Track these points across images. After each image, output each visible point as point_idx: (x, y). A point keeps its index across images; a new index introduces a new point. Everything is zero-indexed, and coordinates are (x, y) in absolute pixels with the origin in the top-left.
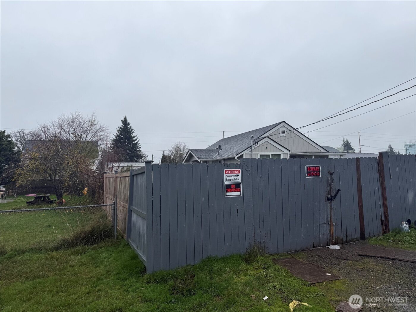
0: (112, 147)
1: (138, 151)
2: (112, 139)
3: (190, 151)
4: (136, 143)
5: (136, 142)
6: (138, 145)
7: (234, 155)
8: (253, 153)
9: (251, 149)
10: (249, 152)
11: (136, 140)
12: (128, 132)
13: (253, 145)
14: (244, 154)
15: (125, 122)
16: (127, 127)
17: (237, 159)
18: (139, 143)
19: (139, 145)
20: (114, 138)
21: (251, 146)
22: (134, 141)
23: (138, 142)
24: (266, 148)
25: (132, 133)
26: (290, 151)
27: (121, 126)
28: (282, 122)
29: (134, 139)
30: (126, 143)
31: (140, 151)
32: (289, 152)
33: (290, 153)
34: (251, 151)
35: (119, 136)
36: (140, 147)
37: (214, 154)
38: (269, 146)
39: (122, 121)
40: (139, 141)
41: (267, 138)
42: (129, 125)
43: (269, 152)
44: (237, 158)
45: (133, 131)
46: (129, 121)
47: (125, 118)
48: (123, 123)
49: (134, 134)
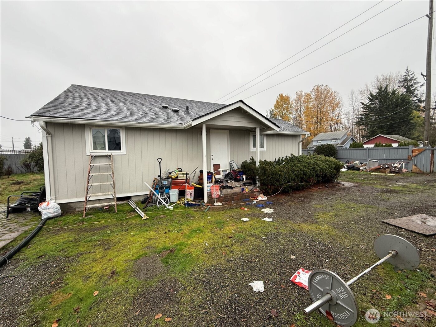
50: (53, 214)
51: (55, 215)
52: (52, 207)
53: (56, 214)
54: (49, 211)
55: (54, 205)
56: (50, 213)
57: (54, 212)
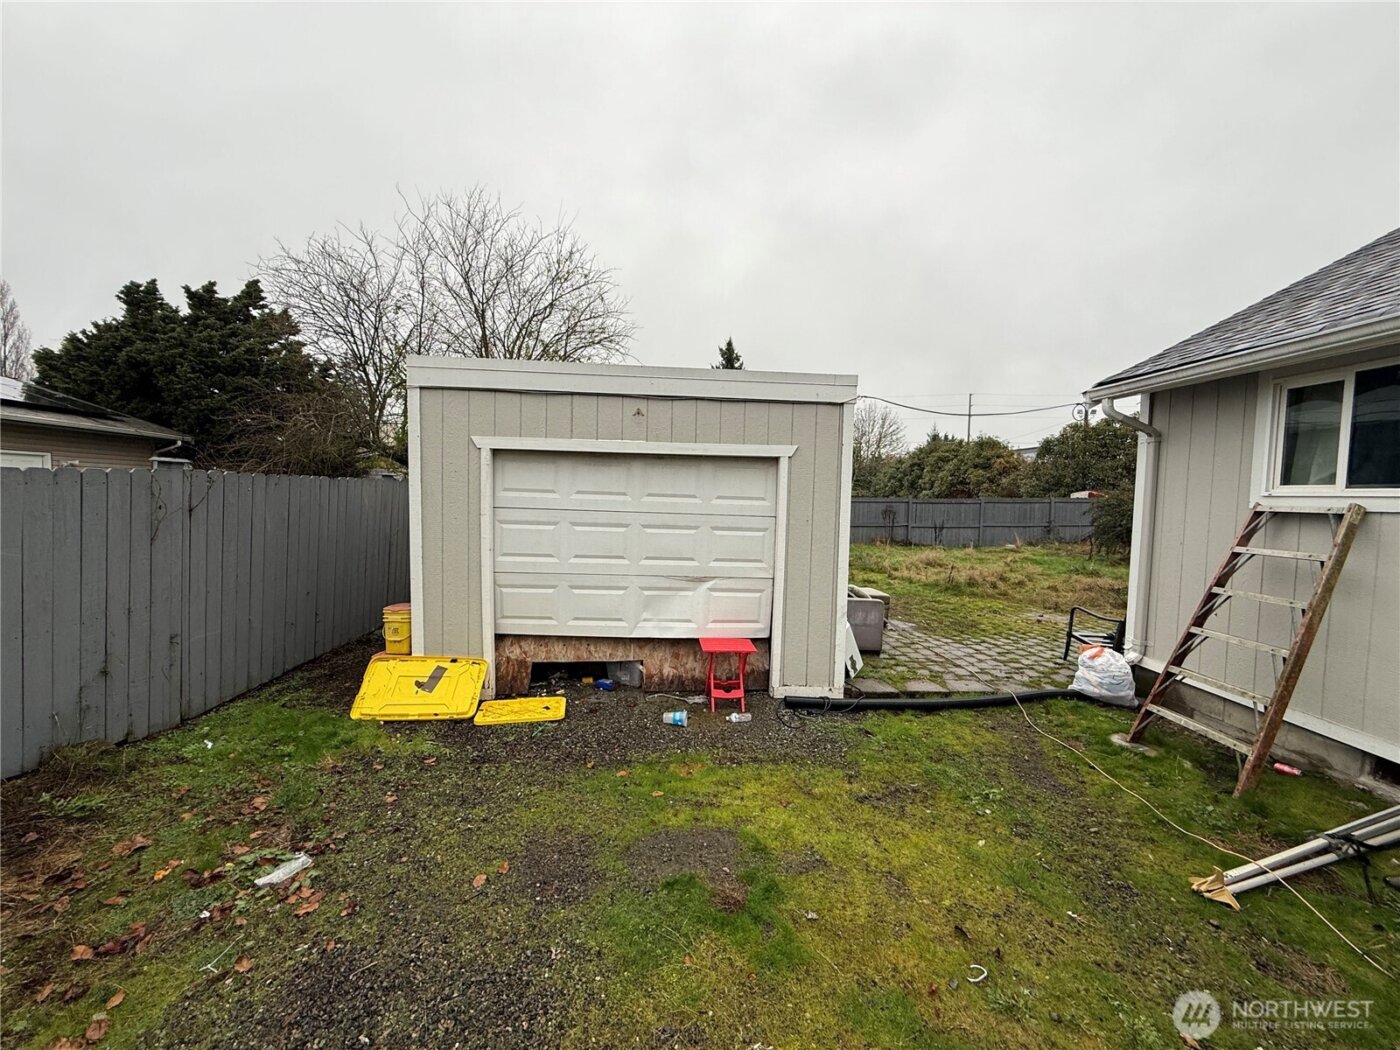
39: (721, 350)
42: (738, 360)
47: (730, 344)
50: (1096, 690)
51: (1102, 697)
52: (1099, 668)
53: (1104, 692)
54: (1088, 677)
55: (1111, 665)
56: (1088, 681)
57: (1101, 685)
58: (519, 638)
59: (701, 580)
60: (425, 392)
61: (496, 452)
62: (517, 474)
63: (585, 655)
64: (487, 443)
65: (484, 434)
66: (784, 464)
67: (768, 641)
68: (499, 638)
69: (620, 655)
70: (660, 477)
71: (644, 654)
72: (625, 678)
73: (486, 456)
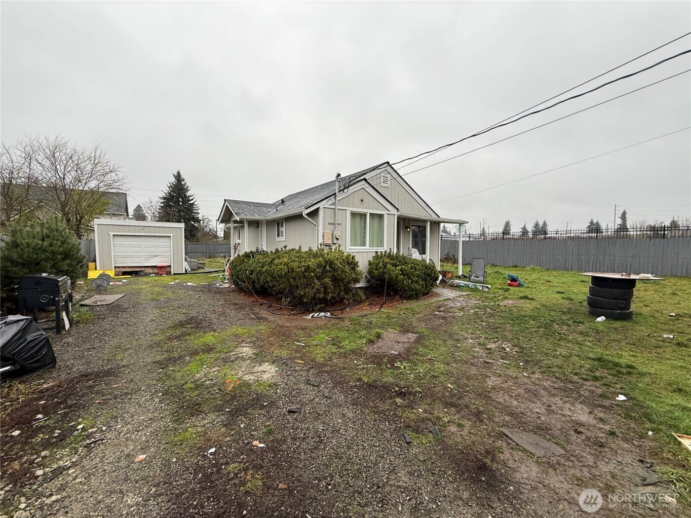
0: (161, 207)
1: (196, 213)
2: (162, 197)
3: (227, 203)
4: (193, 204)
5: (192, 202)
6: (195, 206)
7: (303, 209)
8: (339, 207)
9: (335, 198)
10: (331, 205)
11: (192, 199)
12: (182, 189)
13: (340, 191)
14: (321, 207)
15: (178, 177)
16: (181, 183)
17: (306, 217)
18: (195, 204)
19: (197, 206)
20: (164, 195)
21: (335, 193)
22: (190, 200)
23: (194, 202)
24: (362, 200)
25: (188, 191)
26: (398, 210)
27: (173, 182)
28: (385, 163)
29: (191, 198)
30: (181, 203)
31: (198, 213)
32: (396, 212)
33: (399, 213)
34: (334, 204)
35: (170, 193)
36: (198, 208)
37: (270, 210)
38: (366, 198)
39: (174, 175)
40: (196, 201)
41: (363, 182)
42: (184, 181)
43: (366, 208)
44: (307, 214)
45: (189, 188)
46: (183, 176)
47: (179, 173)
48: (175, 178)
49: (189, 192)
58: (119, 267)
59: (157, 256)
60: (99, 226)
61: (113, 235)
62: (117, 239)
63: (133, 270)
64: (112, 234)
65: (112, 232)
66: (172, 237)
67: (170, 266)
68: (115, 267)
69: (141, 269)
70: (148, 239)
71: (146, 269)
72: (142, 274)
73: (112, 236)
